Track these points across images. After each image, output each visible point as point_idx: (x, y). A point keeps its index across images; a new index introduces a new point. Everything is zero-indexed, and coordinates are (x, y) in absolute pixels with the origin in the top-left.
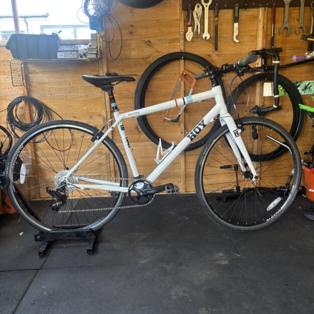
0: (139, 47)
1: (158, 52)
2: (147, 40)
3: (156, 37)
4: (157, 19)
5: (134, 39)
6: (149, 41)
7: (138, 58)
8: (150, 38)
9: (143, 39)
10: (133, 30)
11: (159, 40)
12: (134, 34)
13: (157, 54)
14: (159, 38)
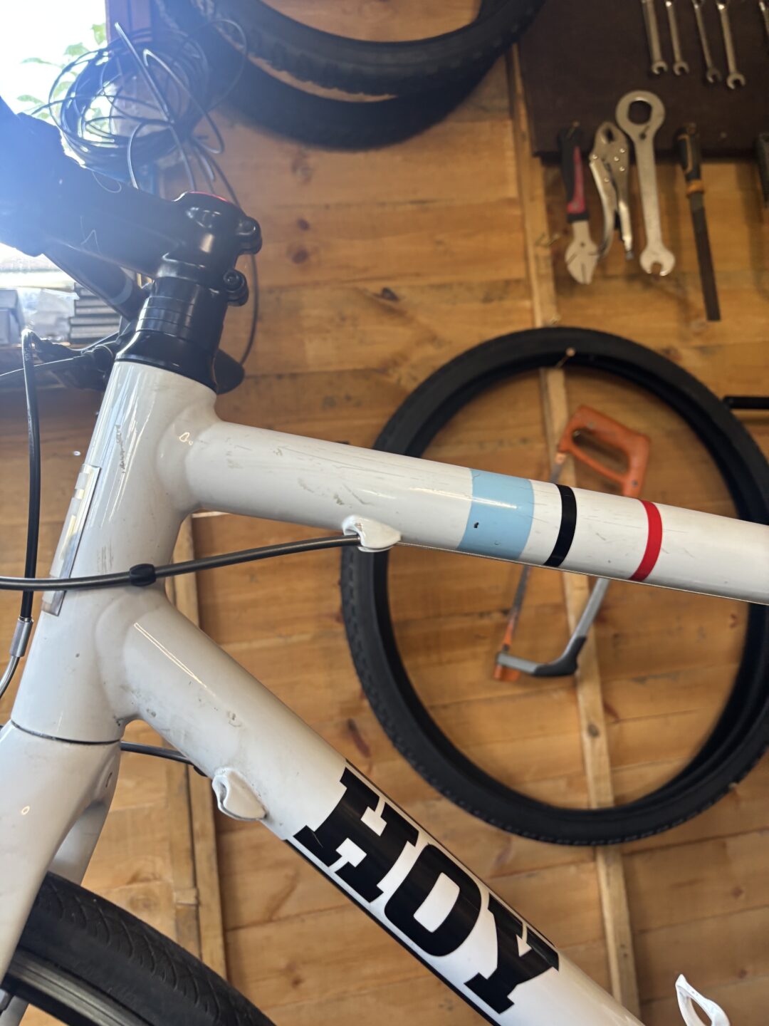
0: (343, 319)
1: (433, 339)
2: (375, 288)
3: (418, 275)
4: (420, 196)
5: (316, 284)
6: (388, 294)
7: (340, 374)
8: (389, 278)
9: (361, 285)
10: (308, 242)
11: (432, 286)
12: (313, 259)
13: (430, 350)
14: (436, 280)
